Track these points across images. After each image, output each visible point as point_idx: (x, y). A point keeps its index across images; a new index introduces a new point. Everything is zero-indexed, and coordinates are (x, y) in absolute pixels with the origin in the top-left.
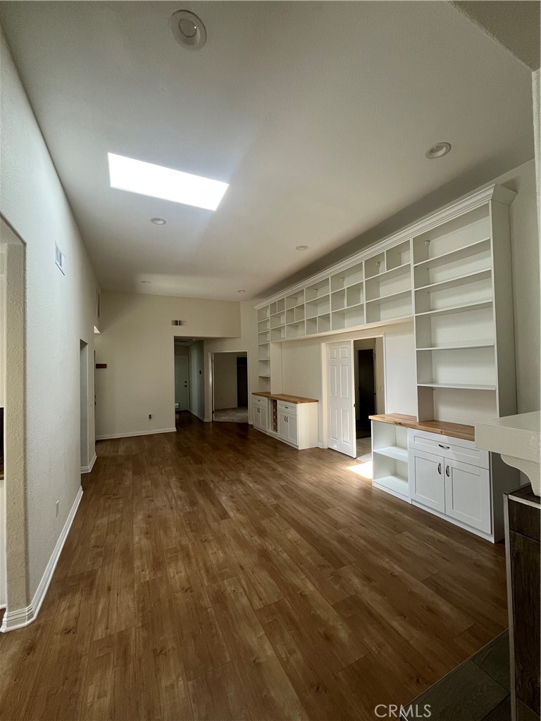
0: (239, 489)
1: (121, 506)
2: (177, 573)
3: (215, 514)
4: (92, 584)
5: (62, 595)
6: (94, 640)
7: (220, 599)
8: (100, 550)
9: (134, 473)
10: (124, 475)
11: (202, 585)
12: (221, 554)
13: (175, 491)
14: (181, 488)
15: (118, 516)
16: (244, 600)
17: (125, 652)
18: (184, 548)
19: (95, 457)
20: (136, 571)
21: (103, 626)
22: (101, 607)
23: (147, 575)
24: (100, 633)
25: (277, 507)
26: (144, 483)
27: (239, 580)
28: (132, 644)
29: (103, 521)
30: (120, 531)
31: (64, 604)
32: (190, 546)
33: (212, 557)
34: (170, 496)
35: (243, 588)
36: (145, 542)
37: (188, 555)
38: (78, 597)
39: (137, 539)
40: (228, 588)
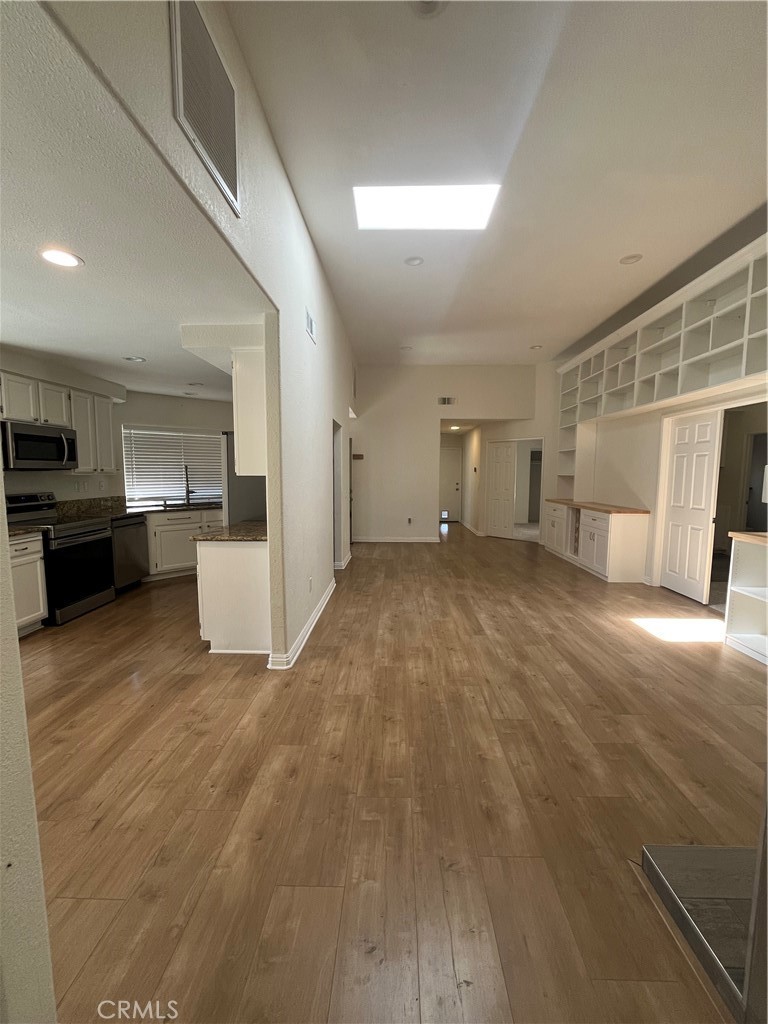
0: (506, 611)
1: (369, 603)
2: (416, 668)
3: (468, 628)
4: (337, 656)
5: (313, 657)
6: (335, 693)
7: (456, 700)
8: (345, 633)
9: (386, 577)
10: (376, 576)
11: (439, 684)
12: (466, 664)
13: (427, 599)
14: (435, 598)
15: (366, 610)
16: (483, 708)
17: (359, 709)
18: (426, 649)
19: (348, 557)
20: (376, 656)
21: (343, 686)
22: (342, 674)
23: (386, 662)
24: (340, 690)
25: (551, 638)
26: (395, 587)
27: (482, 691)
28: (365, 706)
29: (351, 611)
30: (366, 623)
31: (313, 664)
32: (434, 650)
33: (455, 664)
34: (421, 602)
35: (484, 698)
36: (388, 637)
37: (430, 656)
38: (325, 661)
39: (381, 632)
40: (468, 694)
